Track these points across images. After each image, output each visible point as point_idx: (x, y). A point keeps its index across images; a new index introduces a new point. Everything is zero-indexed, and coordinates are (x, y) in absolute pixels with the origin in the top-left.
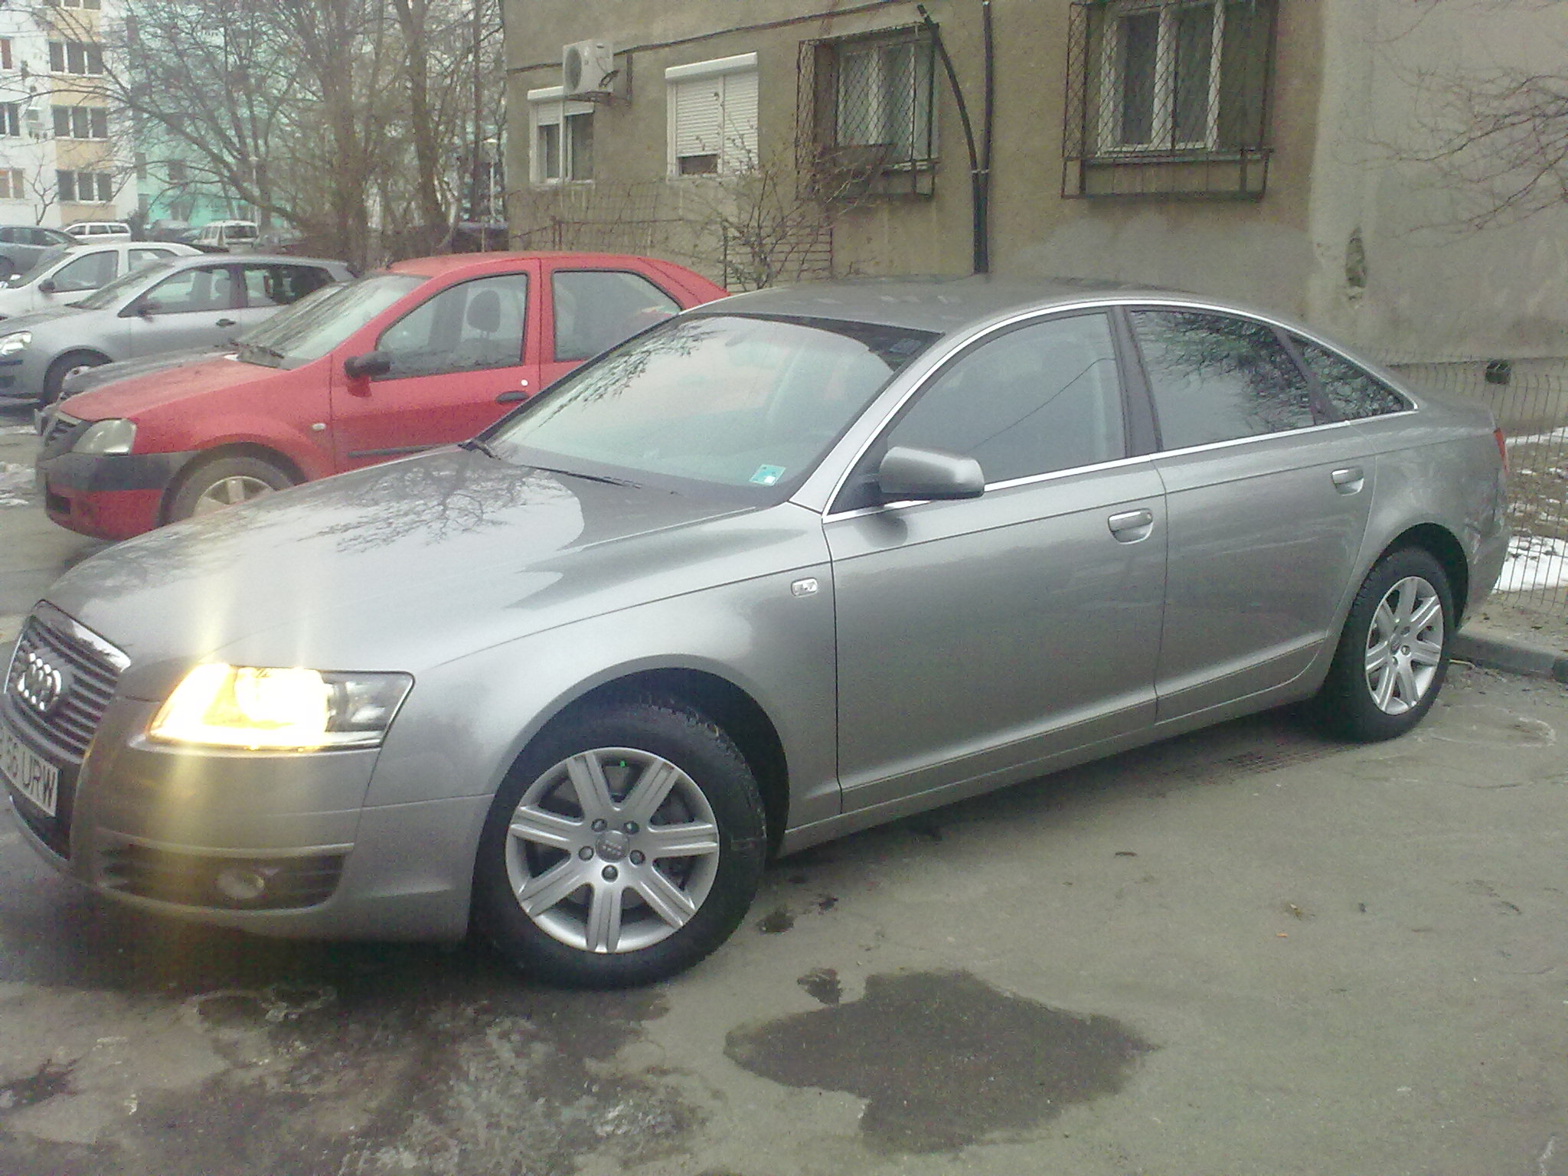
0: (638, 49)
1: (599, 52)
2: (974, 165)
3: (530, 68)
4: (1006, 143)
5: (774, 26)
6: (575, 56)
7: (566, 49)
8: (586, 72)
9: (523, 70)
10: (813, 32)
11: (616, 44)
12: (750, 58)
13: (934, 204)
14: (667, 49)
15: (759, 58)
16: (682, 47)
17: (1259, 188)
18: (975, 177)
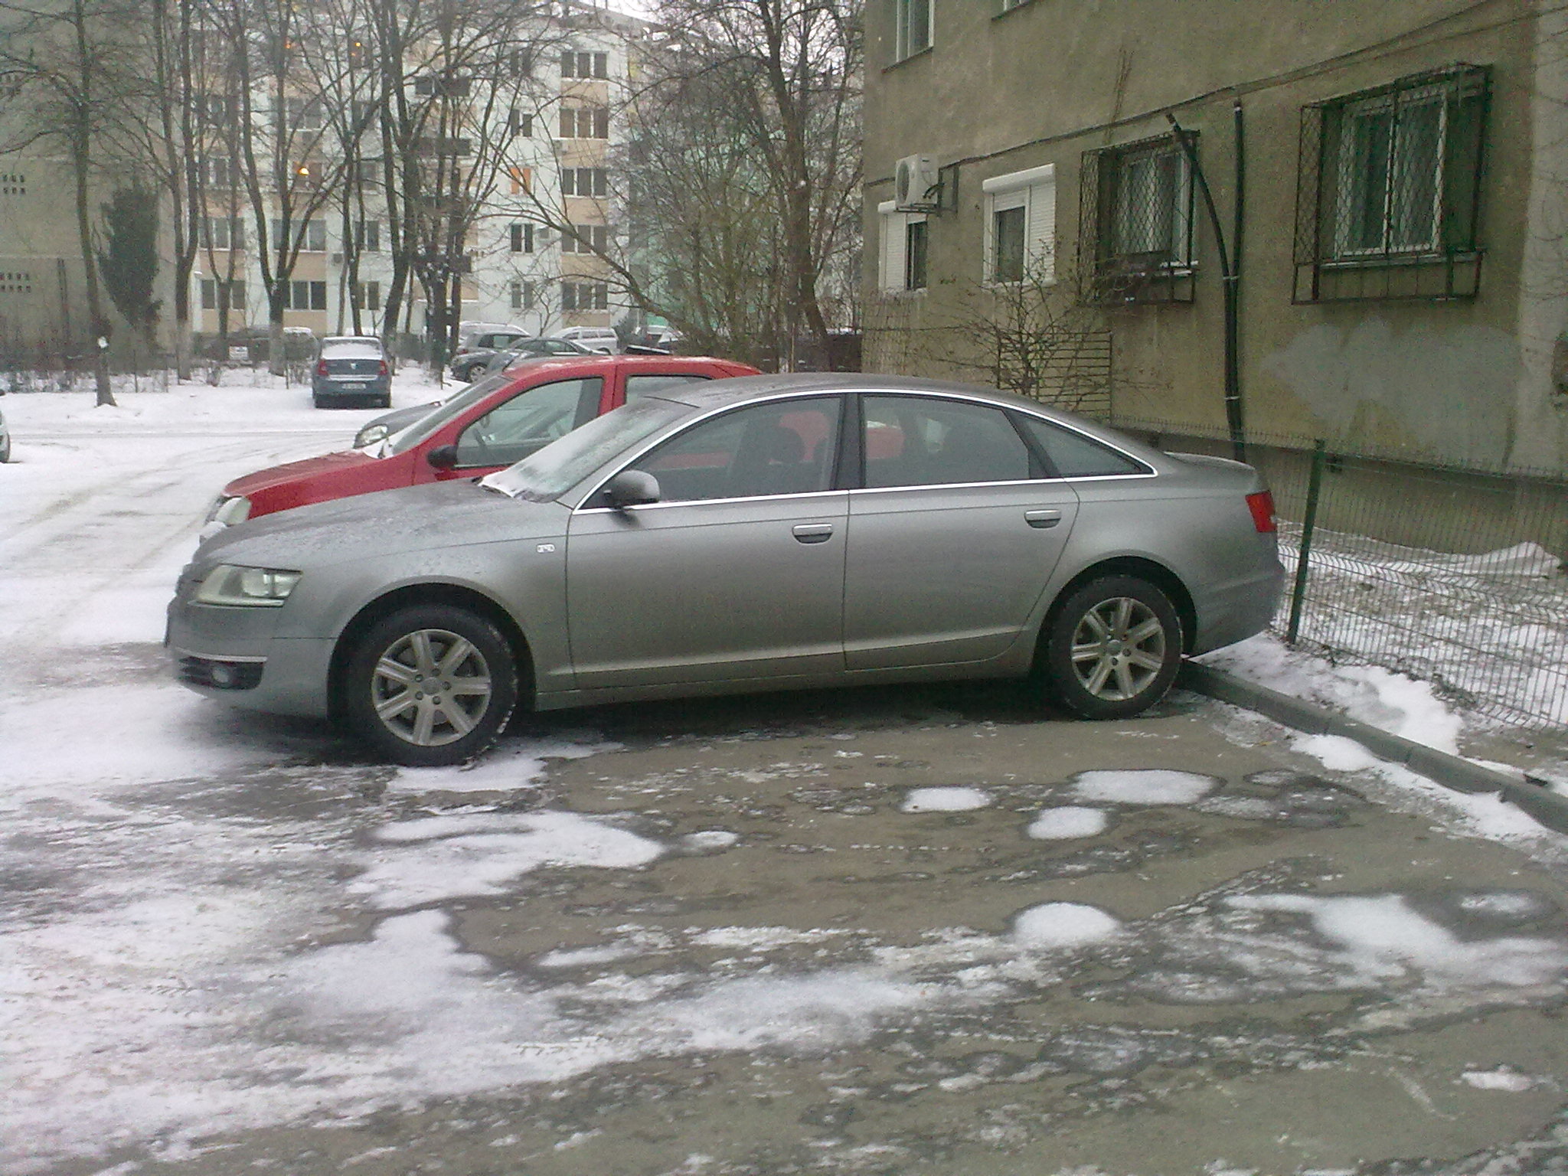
0: (963, 162)
1: (924, 166)
2: (1226, 273)
3: (881, 181)
4: (1254, 249)
5: (1069, 137)
6: (905, 169)
7: (899, 163)
8: (913, 185)
9: (876, 183)
10: (1098, 142)
11: (941, 158)
12: (1048, 169)
13: (1194, 311)
14: (985, 161)
15: (1057, 170)
16: (997, 159)
17: (1472, 291)
18: (1227, 283)
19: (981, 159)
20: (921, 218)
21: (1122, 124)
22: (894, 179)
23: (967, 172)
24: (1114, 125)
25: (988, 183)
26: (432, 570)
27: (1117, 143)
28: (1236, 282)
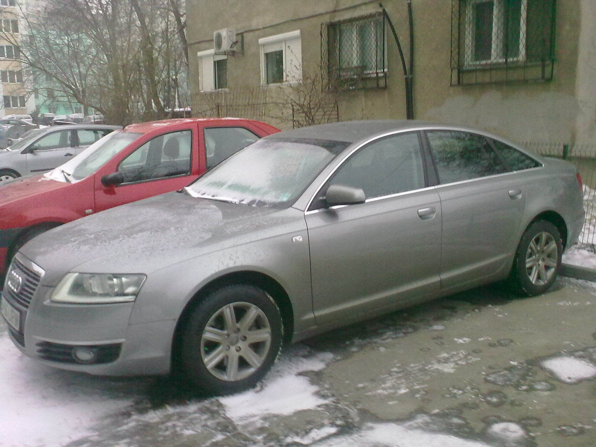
0: (246, 32)
1: (230, 33)
2: (406, 73)
3: (198, 43)
4: (421, 61)
5: (308, 18)
6: (219, 36)
7: (215, 33)
8: (224, 42)
9: (194, 44)
10: (327, 19)
11: (236, 30)
12: (297, 32)
13: (387, 91)
14: (259, 31)
15: (302, 32)
16: (266, 30)
17: (550, 77)
18: (406, 79)
19: (257, 30)
20: (224, 57)
21: (339, 11)
22: (213, 40)
23: (248, 37)
24: (335, 11)
25: (261, 41)
26: (235, 262)
27: (336, 19)
28: (412, 79)
